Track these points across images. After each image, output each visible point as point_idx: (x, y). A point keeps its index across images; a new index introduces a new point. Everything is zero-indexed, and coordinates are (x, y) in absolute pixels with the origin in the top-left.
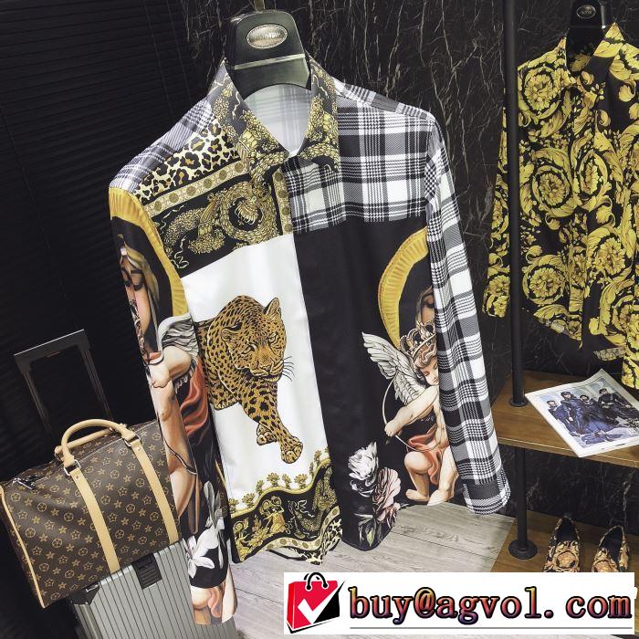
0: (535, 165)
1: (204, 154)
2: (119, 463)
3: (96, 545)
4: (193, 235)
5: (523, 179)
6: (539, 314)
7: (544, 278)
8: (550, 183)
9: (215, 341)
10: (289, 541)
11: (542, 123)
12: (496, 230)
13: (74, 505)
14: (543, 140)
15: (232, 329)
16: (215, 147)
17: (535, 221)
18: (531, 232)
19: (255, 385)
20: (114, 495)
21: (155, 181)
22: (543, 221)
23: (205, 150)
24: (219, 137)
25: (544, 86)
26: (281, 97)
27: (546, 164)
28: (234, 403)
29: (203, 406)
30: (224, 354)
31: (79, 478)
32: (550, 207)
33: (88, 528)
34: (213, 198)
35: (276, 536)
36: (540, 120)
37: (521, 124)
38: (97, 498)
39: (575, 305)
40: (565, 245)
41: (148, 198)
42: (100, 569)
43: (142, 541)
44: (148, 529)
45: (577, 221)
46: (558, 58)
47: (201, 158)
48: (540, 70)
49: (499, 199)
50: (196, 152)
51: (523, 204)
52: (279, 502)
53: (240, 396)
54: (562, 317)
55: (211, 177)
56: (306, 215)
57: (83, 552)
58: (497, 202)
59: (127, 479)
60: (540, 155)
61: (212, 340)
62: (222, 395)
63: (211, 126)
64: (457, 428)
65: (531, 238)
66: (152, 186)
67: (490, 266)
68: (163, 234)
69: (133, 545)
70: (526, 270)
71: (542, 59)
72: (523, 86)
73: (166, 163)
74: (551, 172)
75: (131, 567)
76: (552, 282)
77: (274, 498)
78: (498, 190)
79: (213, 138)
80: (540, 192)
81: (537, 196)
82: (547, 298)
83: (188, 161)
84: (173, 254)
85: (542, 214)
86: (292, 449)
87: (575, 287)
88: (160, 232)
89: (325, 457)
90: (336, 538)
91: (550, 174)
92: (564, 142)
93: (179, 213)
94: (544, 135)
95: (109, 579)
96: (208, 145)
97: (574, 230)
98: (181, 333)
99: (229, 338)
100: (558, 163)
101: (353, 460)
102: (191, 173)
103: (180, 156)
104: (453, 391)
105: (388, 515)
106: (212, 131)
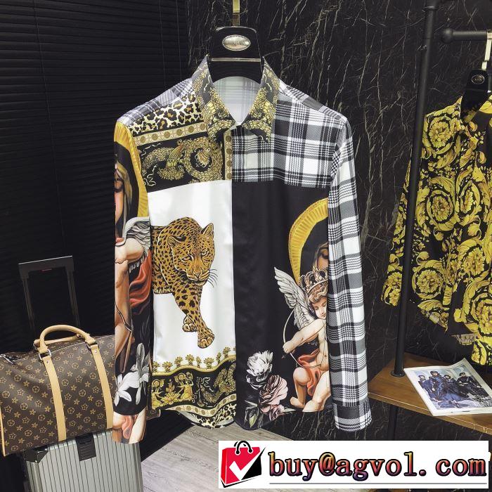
0: (431, 189)
1: (181, 113)
2: (80, 358)
3: (51, 415)
4: (163, 165)
5: (420, 198)
6: (421, 306)
7: (428, 278)
8: (440, 203)
9: (163, 242)
10: (193, 408)
11: (439, 157)
12: (397, 236)
13: (41, 381)
14: (438, 170)
15: (177, 239)
16: (189, 109)
17: (426, 233)
18: (422, 240)
19: (187, 286)
20: (72, 381)
21: (145, 123)
22: (432, 233)
23: (182, 110)
24: (193, 103)
25: (444, 130)
26: (244, 87)
27: (438, 189)
28: (168, 292)
29: (147, 287)
30: (168, 255)
31: (49, 363)
32: (438, 222)
33: (49, 400)
34: (181, 143)
35: (184, 403)
36: (437, 155)
37: (423, 157)
38: (60, 380)
39: (447, 301)
40: (446, 253)
41: (137, 132)
42: (51, 434)
43: (87, 420)
44: (93, 412)
45: (455, 234)
46: (455, 110)
47: (178, 114)
48: (442, 118)
49: (401, 212)
50: (176, 110)
51: (419, 218)
52: (191, 378)
53: (174, 289)
54: (438, 310)
55: (182, 129)
56: (244, 170)
57: (41, 418)
58: (400, 215)
59: (84, 371)
60: (434, 181)
61: (161, 241)
62: (160, 283)
63: (189, 95)
64: (337, 358)
65: (422, 245)
66: (142, 125)
67: (390, 264)
68: (143, 159)
69: (79, 422)
70: (416, 270)
71: (444, 111)
72: (428, 128)
73: (154, 113)
74: (442, 195)
75: (74, 442)
76: (434, 281)
77: (188, 373)
78: (401, 205)
79: (189, 103)
80: (432, 210)
81: (429, 213)
82: (429, 294)
83: (169, 115)
84: (147, 175)
85: (431, 227)
86: (206, 338)
87: (449, 285)
88: (141, 157)
89: (232, 354)
90: (230, 417)
91: (440, 197)
92: (453, 173)
93: (156, 148)
94: (439, 167)
95: (56, 447)
96: (185, 107)
97: (453, 241)
98: (140, 230)
99: (173, 244)
100: (447, 189)
101: (251, 360)
102: (170, 123)
103: (165, 110)
104: (337, 328)
105: (271, 411)
106: (189, 98)
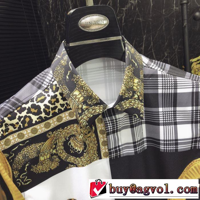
1: (45, 105)
16: (53, 100)
21: (6, 125)
34: (51, 135)
50: (39, 104)
55: (50, 121)
56: (119, 146)
63: (52, 85)
73: (16, 111)
79: (53, 94)
83: (33, 110)
93: (25, 146)
102: (35, 118)
103: (27, 106)
